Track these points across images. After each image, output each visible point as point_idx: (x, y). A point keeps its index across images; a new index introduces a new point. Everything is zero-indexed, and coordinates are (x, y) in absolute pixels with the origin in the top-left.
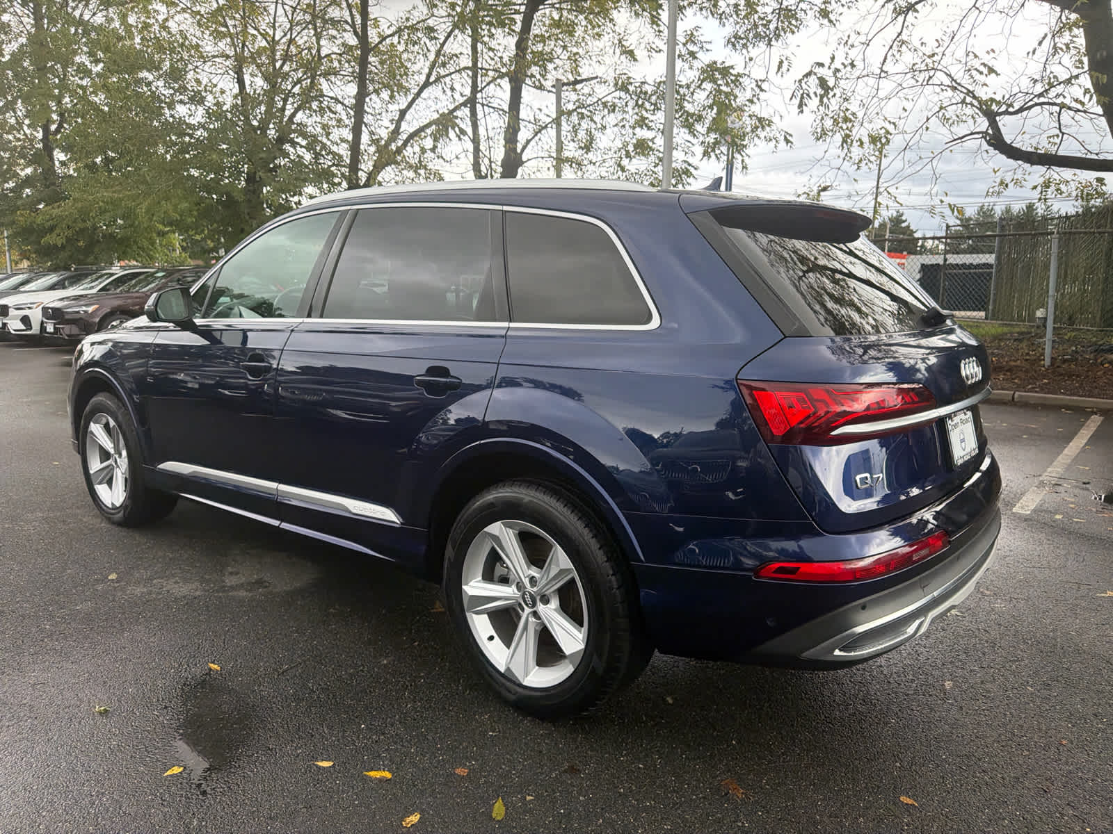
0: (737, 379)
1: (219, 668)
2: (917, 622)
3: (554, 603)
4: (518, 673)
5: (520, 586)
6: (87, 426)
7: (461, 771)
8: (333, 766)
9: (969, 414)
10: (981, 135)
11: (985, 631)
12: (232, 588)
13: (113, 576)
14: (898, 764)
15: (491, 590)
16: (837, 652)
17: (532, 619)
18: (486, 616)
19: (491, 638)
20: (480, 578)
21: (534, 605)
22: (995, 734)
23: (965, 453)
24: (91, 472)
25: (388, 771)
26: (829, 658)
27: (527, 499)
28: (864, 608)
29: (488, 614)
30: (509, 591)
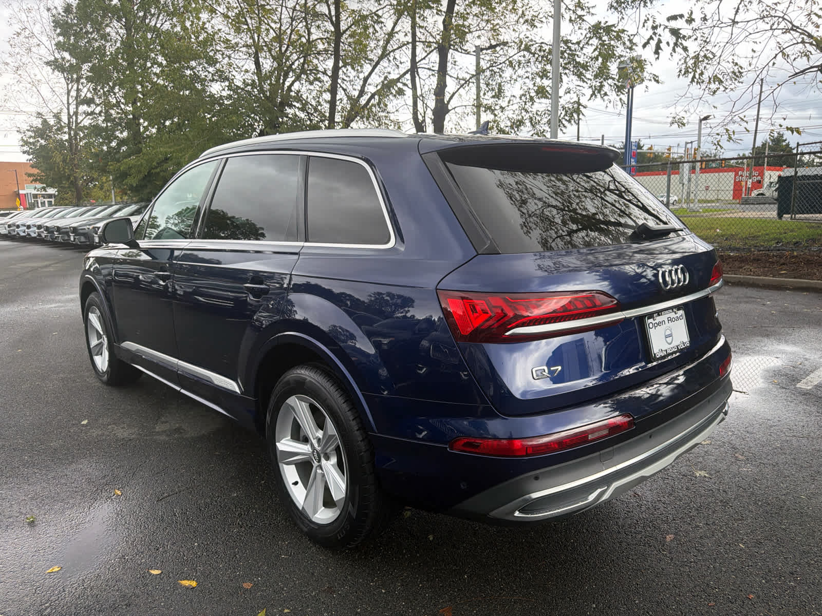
0: (436, 289)
1: (120, 494)
2: (599, 490)
3: (334, 460)
4: (309, 512)
5: (312, 445)
6: (87, 315)
7: (247, 585)
8: (160, 574)
9: (681, 312)
10: (816, 69)
11: (724, 491)
12: (158, 433)
13: (85, 422)
14: (594, 606)
15: (295, 447)
16: (517, 514)
17: (319, 471)
18: (294, 466)
19: (296, 483)
20: (290, 437)
21: (319, 461)
22: (692, 585)
23: (672, 346)
24: (91, 347)
25: (196, 581)
26: (509, 518)
27: (309, 379)
28: (537, 478)
29: (295, 464)
30: (304, 448)
